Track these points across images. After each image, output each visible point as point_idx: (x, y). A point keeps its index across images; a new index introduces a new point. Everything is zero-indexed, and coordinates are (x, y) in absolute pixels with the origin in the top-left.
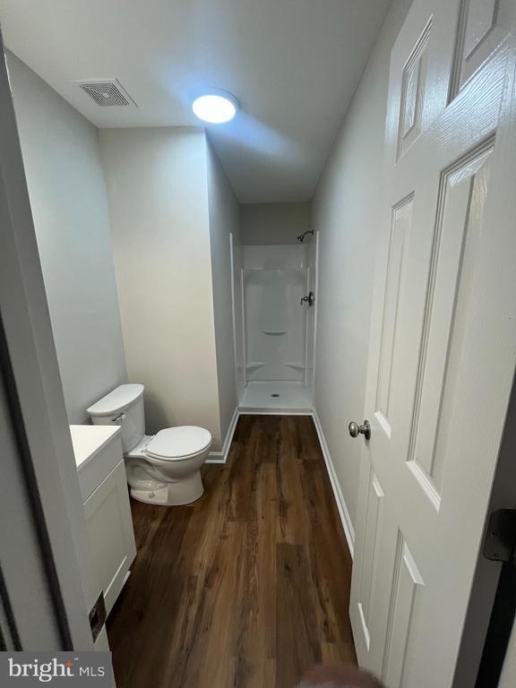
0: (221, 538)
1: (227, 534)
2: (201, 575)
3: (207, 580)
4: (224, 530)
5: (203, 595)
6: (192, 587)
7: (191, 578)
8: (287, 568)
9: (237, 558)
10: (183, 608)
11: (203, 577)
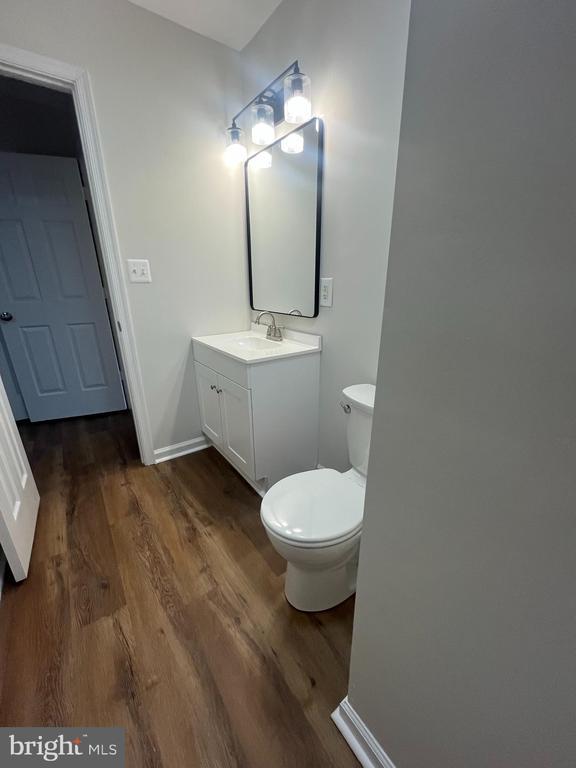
0: (208, 566)
1: (204, 575)
2: (202, 529)
3: (194, 530)
4: (211, 577)
5: (189, 521)
6: (203, 520)
7: (211, 523)
8: (105, 586)
9: (175, 560)
10: (199, 507)
11: (198, 528)
